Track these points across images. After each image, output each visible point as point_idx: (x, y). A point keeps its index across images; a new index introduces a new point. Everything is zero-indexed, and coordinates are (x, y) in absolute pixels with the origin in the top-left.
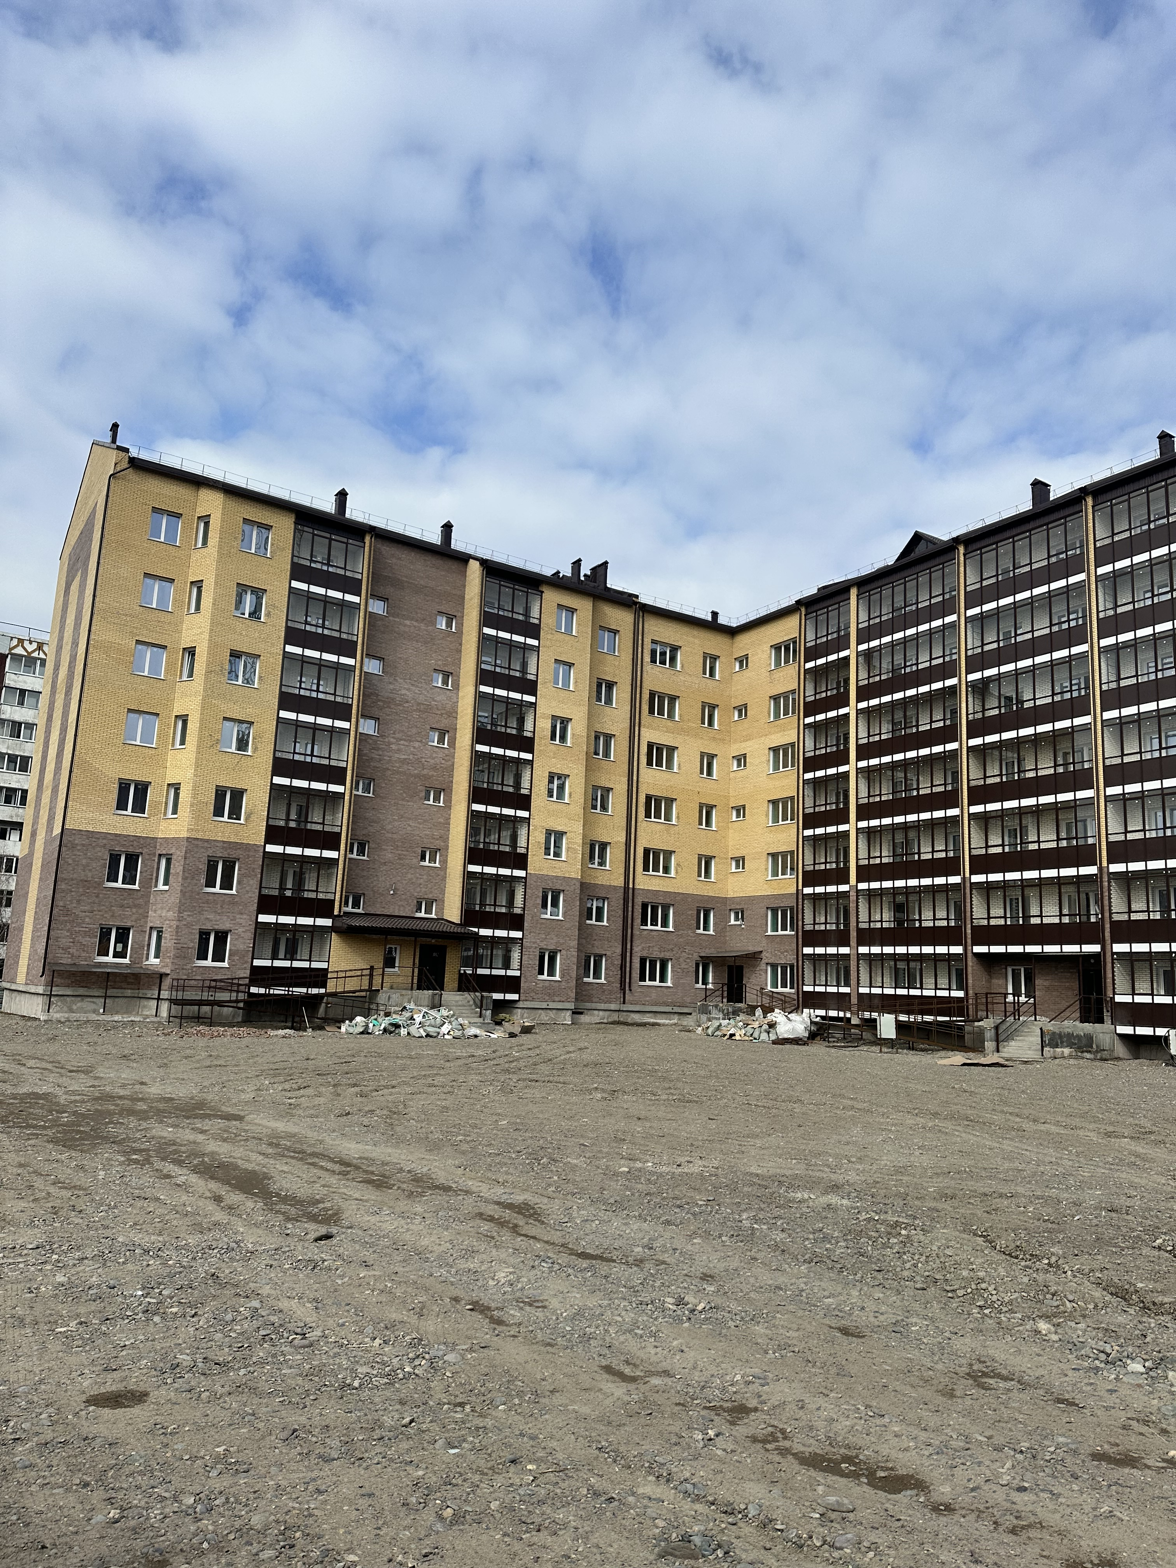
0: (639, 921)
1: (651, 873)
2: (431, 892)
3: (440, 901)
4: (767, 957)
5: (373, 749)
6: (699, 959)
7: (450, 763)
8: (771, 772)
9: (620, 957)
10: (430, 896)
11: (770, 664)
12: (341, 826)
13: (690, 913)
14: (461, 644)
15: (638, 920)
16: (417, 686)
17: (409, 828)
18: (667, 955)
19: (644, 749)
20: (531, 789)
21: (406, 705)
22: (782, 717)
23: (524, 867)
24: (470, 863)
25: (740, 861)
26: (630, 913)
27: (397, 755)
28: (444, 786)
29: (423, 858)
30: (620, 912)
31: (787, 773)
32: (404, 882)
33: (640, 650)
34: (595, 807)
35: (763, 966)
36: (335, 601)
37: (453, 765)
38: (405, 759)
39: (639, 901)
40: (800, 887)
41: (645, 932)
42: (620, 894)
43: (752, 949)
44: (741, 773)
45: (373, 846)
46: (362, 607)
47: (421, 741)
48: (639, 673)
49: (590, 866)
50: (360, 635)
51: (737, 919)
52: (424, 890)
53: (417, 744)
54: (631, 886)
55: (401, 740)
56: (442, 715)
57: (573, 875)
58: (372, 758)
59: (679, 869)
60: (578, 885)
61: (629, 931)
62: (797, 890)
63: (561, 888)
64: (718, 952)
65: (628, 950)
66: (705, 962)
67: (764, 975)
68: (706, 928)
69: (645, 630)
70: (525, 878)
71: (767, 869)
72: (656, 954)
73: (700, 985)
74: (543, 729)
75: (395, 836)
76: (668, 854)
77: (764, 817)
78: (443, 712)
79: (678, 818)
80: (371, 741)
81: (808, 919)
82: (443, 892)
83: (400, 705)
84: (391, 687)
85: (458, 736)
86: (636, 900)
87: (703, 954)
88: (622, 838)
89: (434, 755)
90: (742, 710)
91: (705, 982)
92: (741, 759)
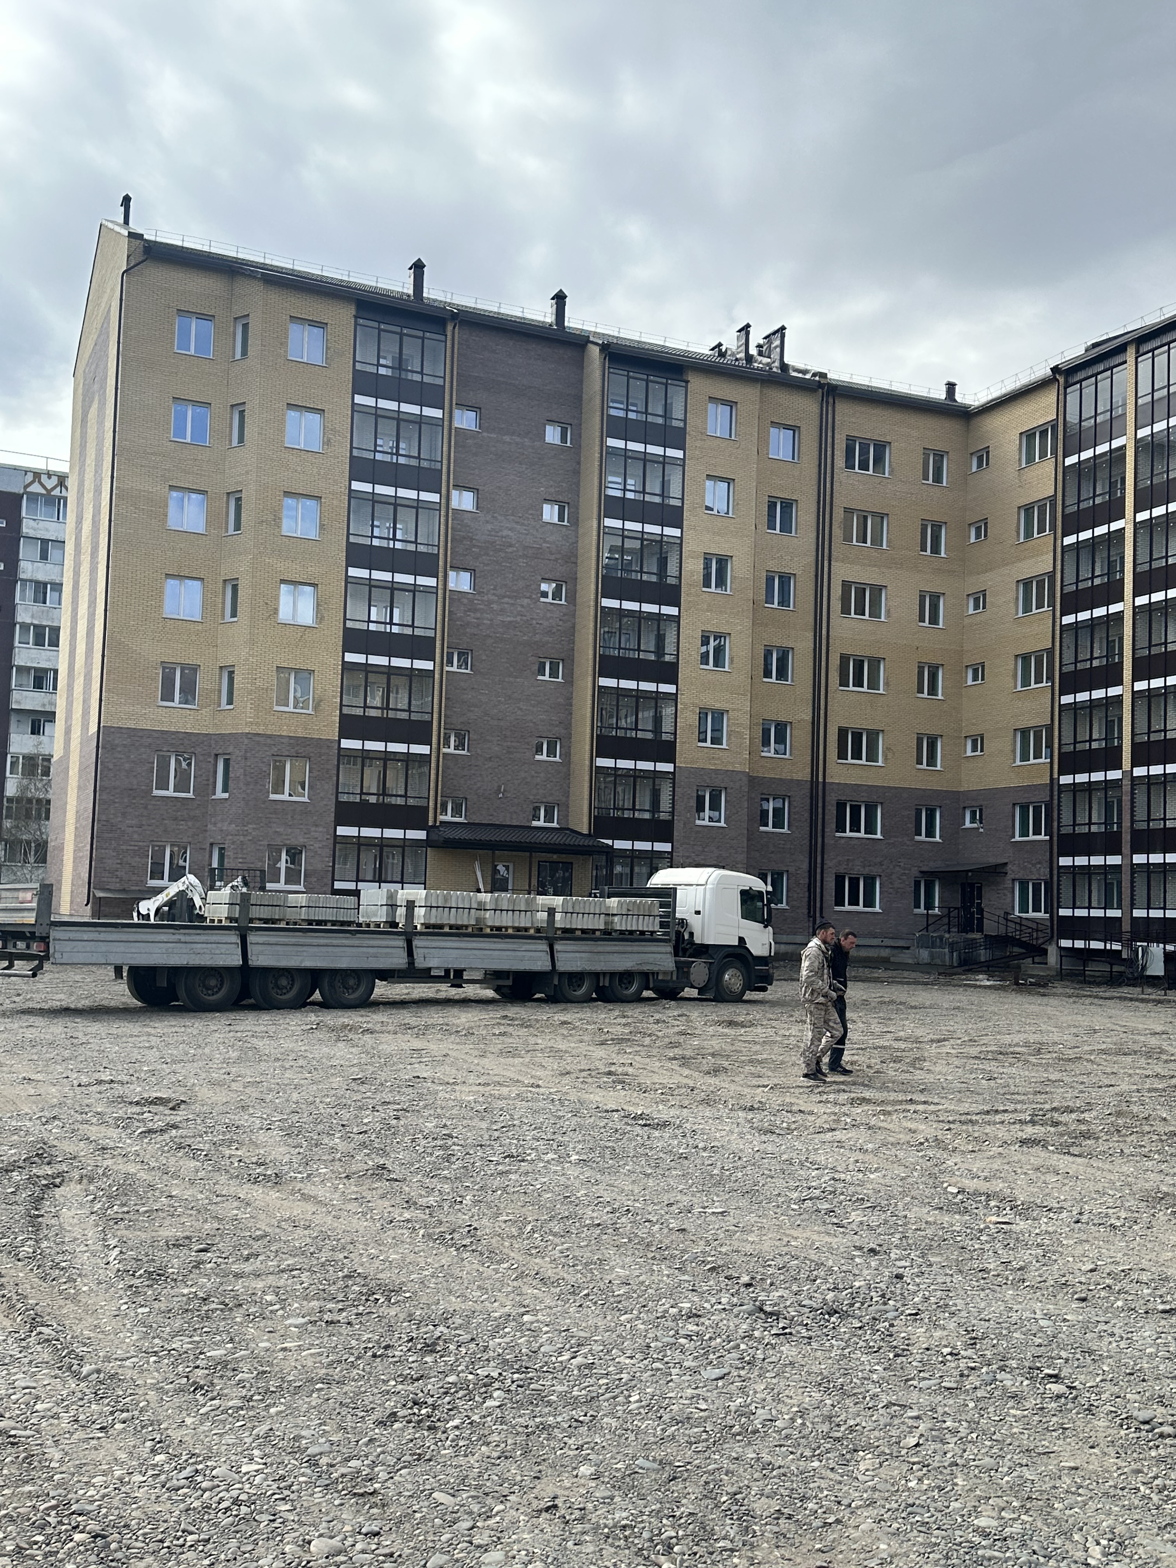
0: (834, 826)
1: (850, 761)
2: (551, 795)
3: (564, 807)
4: (1013, 871)
5: (469, 610)
6: (918, 875)
7: (569, 624)
8: (1020, 615)
9: (807, 874)
10: (550, 799)
11: (1020, 460)
12: (432, 713)
13: (906, 813)
14: (579, 463)
15: (831, 824)
16: (523, 524)
17: (519, 712)
18: (874, 871)
19: (837, 591)
20: (678, 655)
21: (510, 550)
22: (1036, 536)
23: (671, 759)
24: (600, 755)
25: (978, 742)
26: (820, 816)
27: (500, 618)
28: (562, 656)
29: (539, 750)
30: (807, 815)
31: (1041, 616)
32: (516, 782)
33: (829, 453)
34: (767, 674)
35: (1008, 884)
36: (412, 418)
37: (574, 627)
38: (510, 622)
39: (832, 799)
40: (1056, 776)
41: (843, 841)
42: (806, 791)
43: (993, 860)
44: (978, 618)
45: (475, 737)
46: (446, 423)
47: (530, 598)
48: (828, 485)
49: (763, 754)
50: (445, 462)
51: (973, 820)
52: (541, 791)
53: (526, 601)
54: (821, 780)
55: (504, 597)
56: (556, 560)
57: (738, 768)
58: (468, 623)
59: (890, 756)
60: (745, 780)
61: (820, 840)
62: (1052, 779)
63: (722, 785)
64: (948, 866)
65: (819, 865)
66: (929, 878)
67: (1009, 895)
68: (930, 833)
69: (837, 422)
70: (674, 773)
71: (1014, 751)
72: (857, 869)
73: (922, 910)
74: (692, 573)
75: (502, 723)
76: (873, 736)
77: (1010, 679)
78: (558, 556)
79: (887, 684)
80: (465, 601)
81: (1067, 818)
82: (567, 794)
83: (500, 550)
84: (489, 527)
85: (578, 587)
86: (828, 798)
87: (925, 869)
88: (807, 716)
89: (549, 615)
90: (982, 527)
91: (929, 906)
92: (980, 599)
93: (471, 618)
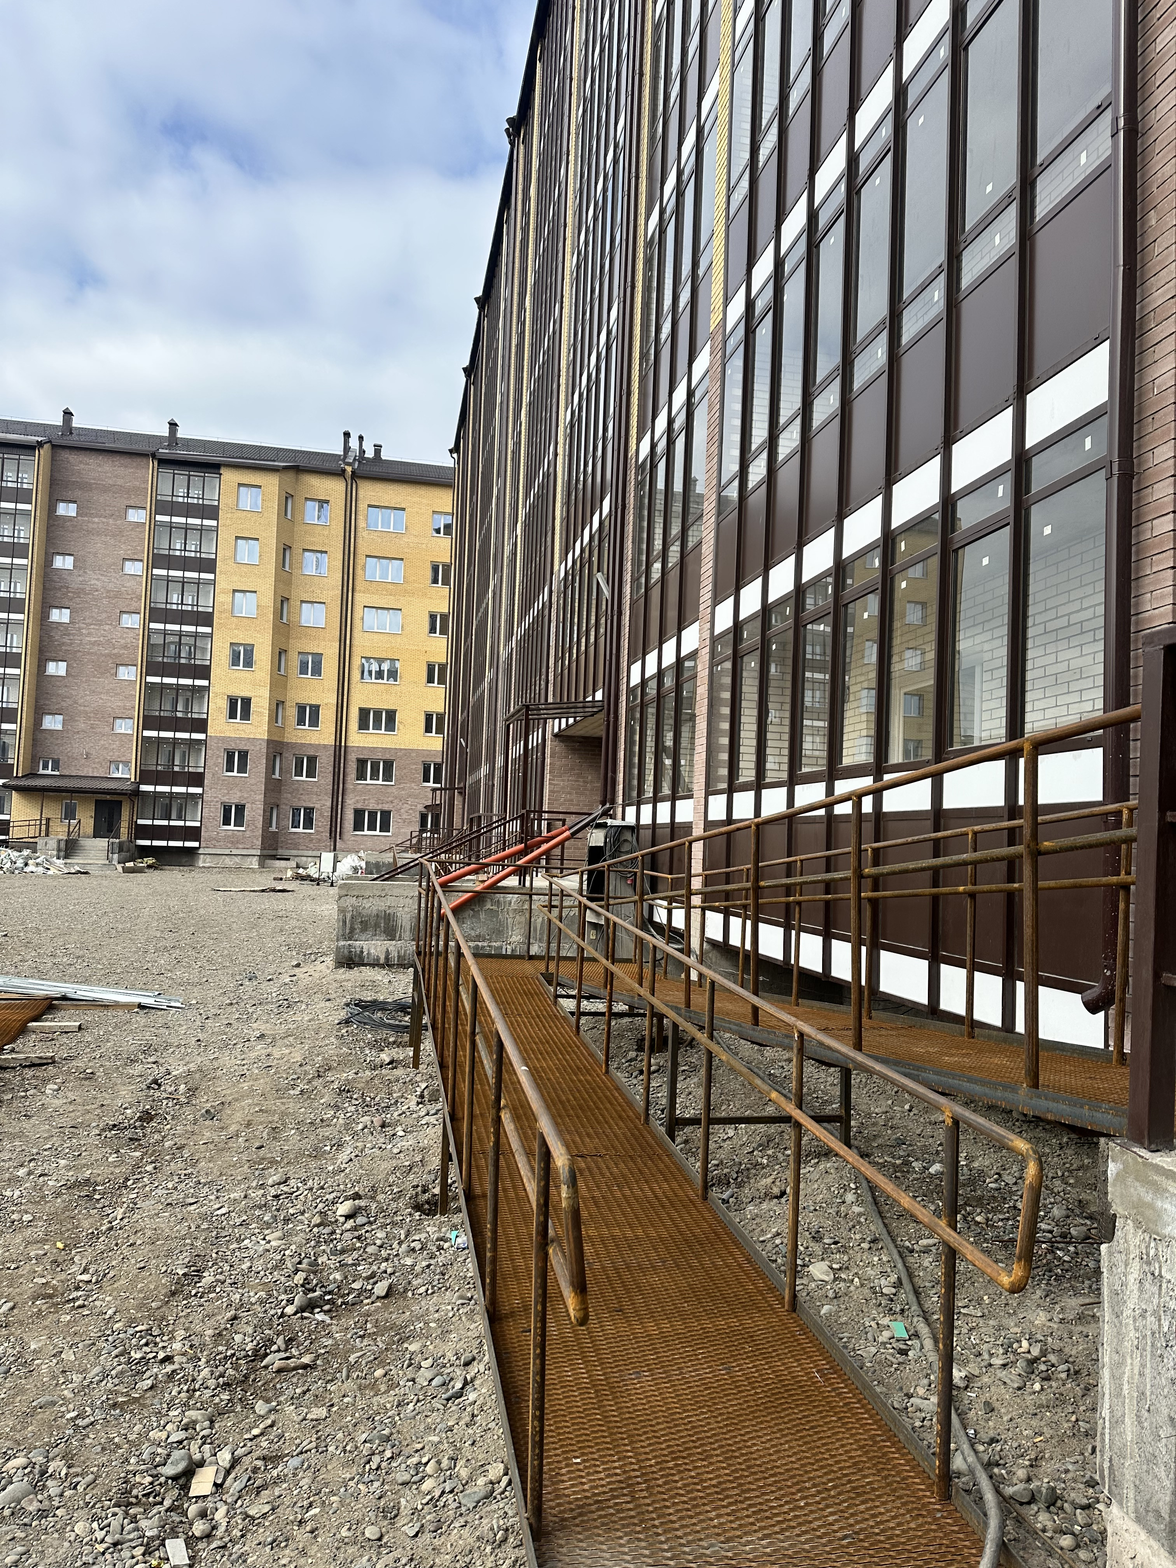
1: (371, 731)
2: (124, 755)
10: (124, 759)
12: (18, 703)
13: (418, 767)
15: (353, 775)
16: (107, 576)
17: (101, 701)
18: (390, 807)
19: (359, 614)
20: (211, 660)
21: (96, 593)
23: (205, 731)
24: (144, 728)
26: (342, 769)
27: (87, 639)
28: (135, 662)
30: (331, 769)
32: (98, 748)
33: (353, 517)
34: (304, 672)
36: (9, 511)
38: (96, 641)
39: (352, 757)
41: (363, 787)
42: (331, 752)
46: (33, 513)
47: (111, 624)
48: (352, 540)
50: (31, 538)
52: (117, 753)
53: (107, 627)
54: (343, 744)
55: (91, 624)
56: (131, 599)
57: (258, 736)
58: (63, 644)
59: (405, 727)
60: (265, 745)
61: (341, 786)
63: (248, 749)
69: (360, 496)
70: (205, 741)
72: (372, 806)
74: (223, 604)
75: (87, 709)
76: (391, 713)
78: (133, 596)
79: (401, 677)
83: (90, 594)
84: (81, 579)
86: (349, 757)
87: (429, 805)
88: (332, 699)
89: (125, 636)
93: (66, 640)
